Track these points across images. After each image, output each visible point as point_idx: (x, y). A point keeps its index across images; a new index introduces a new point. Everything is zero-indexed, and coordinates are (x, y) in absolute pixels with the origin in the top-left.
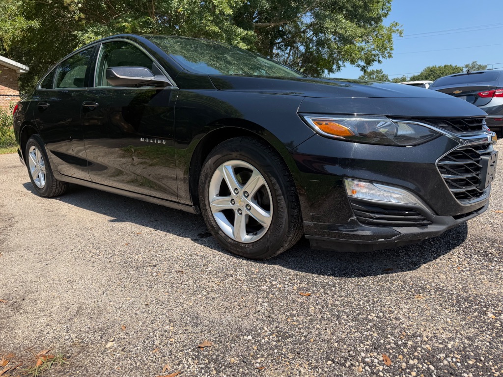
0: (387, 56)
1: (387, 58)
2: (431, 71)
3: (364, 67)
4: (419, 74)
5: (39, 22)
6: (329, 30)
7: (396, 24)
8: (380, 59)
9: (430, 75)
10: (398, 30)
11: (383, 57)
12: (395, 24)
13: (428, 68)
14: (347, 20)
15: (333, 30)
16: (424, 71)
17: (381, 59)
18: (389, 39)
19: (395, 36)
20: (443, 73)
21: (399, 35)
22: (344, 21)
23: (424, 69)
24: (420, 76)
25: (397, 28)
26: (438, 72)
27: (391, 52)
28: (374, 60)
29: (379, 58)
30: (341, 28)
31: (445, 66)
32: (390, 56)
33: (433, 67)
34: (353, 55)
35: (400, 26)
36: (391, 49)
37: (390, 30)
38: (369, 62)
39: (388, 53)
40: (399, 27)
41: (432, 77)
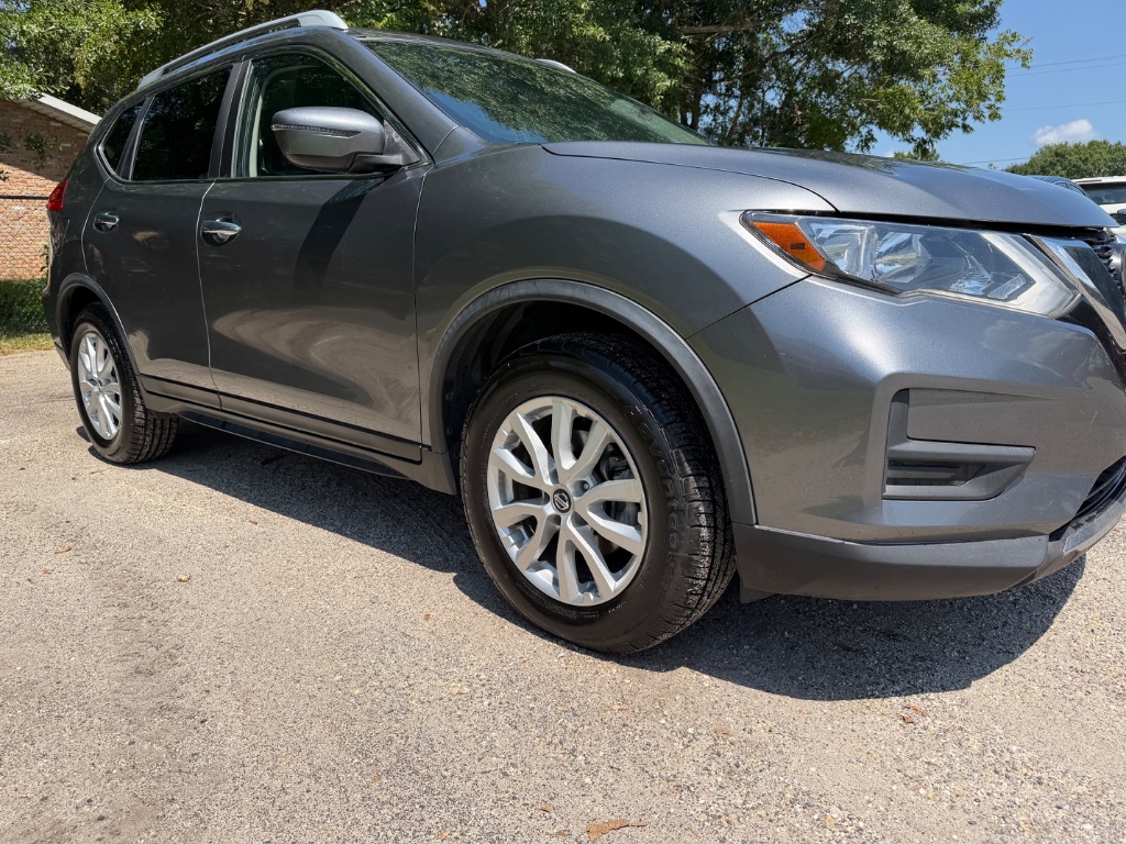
0: (987, 115)
1: (987, 120)
2: (1057, 154)
3: (925, 142)
4: (1027, 161)
5: (158, 15)
6: (875, 43)
7: (1014, 36)
8: (967, 122)
9: (1052, 165)
10: (1018, 51)
11: (977, 118)
12: (1009, 35)
13: (1047, 147)
14: (921, 18)
15: (885, 43)
16: (1037, 153)
17: (970, 121)
18: (998, 74)
19: (1010, 66)
20: (1087, 159)
21: (1020, 62)
22: (915, 19)
23: (1038, 150)
24: (1031, 165)
25: (1016, 45)
26: (1074, 158)
27: (998, 105)
28: (951, 125)
29: (965, 119)
30: (907, 38)
31: (1092, 144)
32: (994, 116)
33: (1061, 145)
34: (907, 111)
35: (1024, 40)
36: (1000, 98)
37: (999, 51)
38: (937, 128)
39: (990, 107)
40: (1020, 43)
41: (1059, 168)
